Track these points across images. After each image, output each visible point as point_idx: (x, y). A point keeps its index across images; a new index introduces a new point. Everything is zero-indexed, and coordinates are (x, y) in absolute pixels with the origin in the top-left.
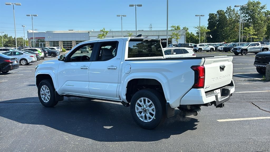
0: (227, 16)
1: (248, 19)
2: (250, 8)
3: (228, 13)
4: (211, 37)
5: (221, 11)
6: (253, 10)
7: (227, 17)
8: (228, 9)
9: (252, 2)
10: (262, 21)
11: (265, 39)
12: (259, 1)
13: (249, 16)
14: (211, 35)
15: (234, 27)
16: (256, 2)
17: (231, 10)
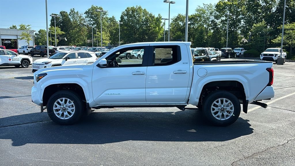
0: (71, 18)
1: (92, 23)
2: (94, 13)
3: (72, 16)
4: (66, 40)
5: (64, 12)
6: (97, 15)
7: (72, 20)
8: (72, 11)
9: (95, 7)
10: (105, 27)
11: (110, 44)
12: (102, 7)
13: (93, 21)
14: (65, 38)
15: (80, 30)
16: (99, 7)
17: (75, 12)
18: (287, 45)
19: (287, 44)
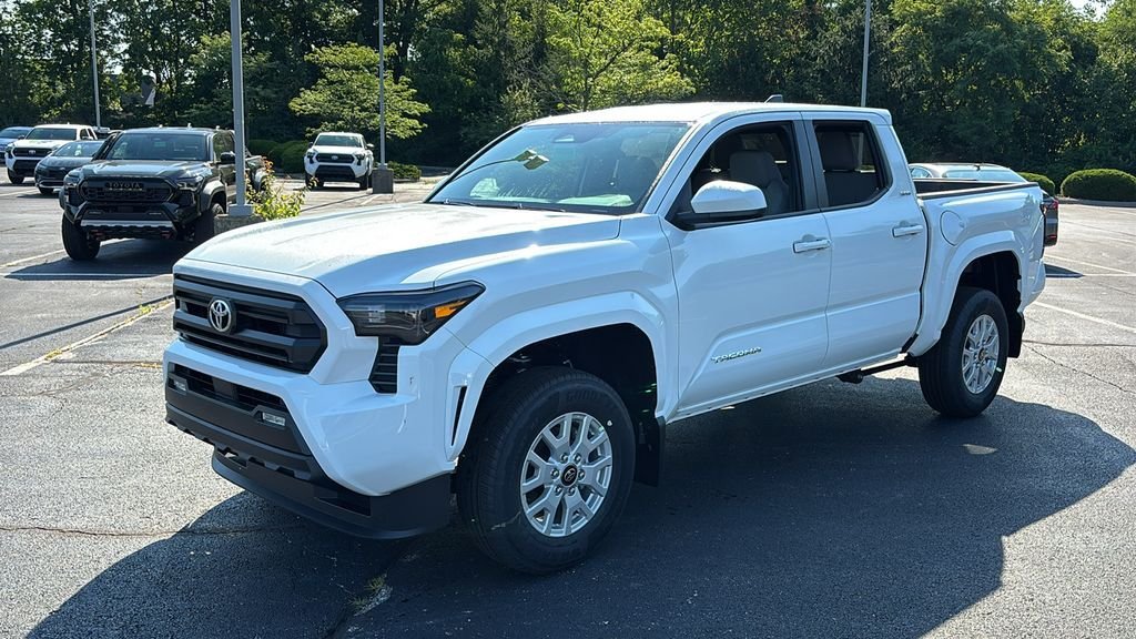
18: (340, 122)
19: (341, 119)
